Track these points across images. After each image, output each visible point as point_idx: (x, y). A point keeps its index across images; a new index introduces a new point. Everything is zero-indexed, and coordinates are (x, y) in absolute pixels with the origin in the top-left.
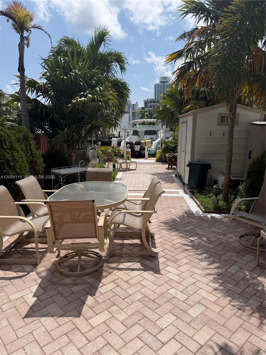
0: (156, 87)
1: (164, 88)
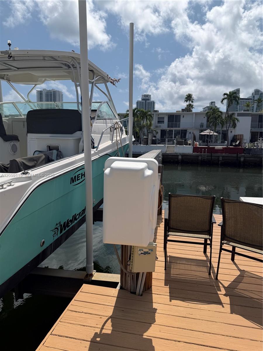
0: (138, 104)
1: (146, 106)
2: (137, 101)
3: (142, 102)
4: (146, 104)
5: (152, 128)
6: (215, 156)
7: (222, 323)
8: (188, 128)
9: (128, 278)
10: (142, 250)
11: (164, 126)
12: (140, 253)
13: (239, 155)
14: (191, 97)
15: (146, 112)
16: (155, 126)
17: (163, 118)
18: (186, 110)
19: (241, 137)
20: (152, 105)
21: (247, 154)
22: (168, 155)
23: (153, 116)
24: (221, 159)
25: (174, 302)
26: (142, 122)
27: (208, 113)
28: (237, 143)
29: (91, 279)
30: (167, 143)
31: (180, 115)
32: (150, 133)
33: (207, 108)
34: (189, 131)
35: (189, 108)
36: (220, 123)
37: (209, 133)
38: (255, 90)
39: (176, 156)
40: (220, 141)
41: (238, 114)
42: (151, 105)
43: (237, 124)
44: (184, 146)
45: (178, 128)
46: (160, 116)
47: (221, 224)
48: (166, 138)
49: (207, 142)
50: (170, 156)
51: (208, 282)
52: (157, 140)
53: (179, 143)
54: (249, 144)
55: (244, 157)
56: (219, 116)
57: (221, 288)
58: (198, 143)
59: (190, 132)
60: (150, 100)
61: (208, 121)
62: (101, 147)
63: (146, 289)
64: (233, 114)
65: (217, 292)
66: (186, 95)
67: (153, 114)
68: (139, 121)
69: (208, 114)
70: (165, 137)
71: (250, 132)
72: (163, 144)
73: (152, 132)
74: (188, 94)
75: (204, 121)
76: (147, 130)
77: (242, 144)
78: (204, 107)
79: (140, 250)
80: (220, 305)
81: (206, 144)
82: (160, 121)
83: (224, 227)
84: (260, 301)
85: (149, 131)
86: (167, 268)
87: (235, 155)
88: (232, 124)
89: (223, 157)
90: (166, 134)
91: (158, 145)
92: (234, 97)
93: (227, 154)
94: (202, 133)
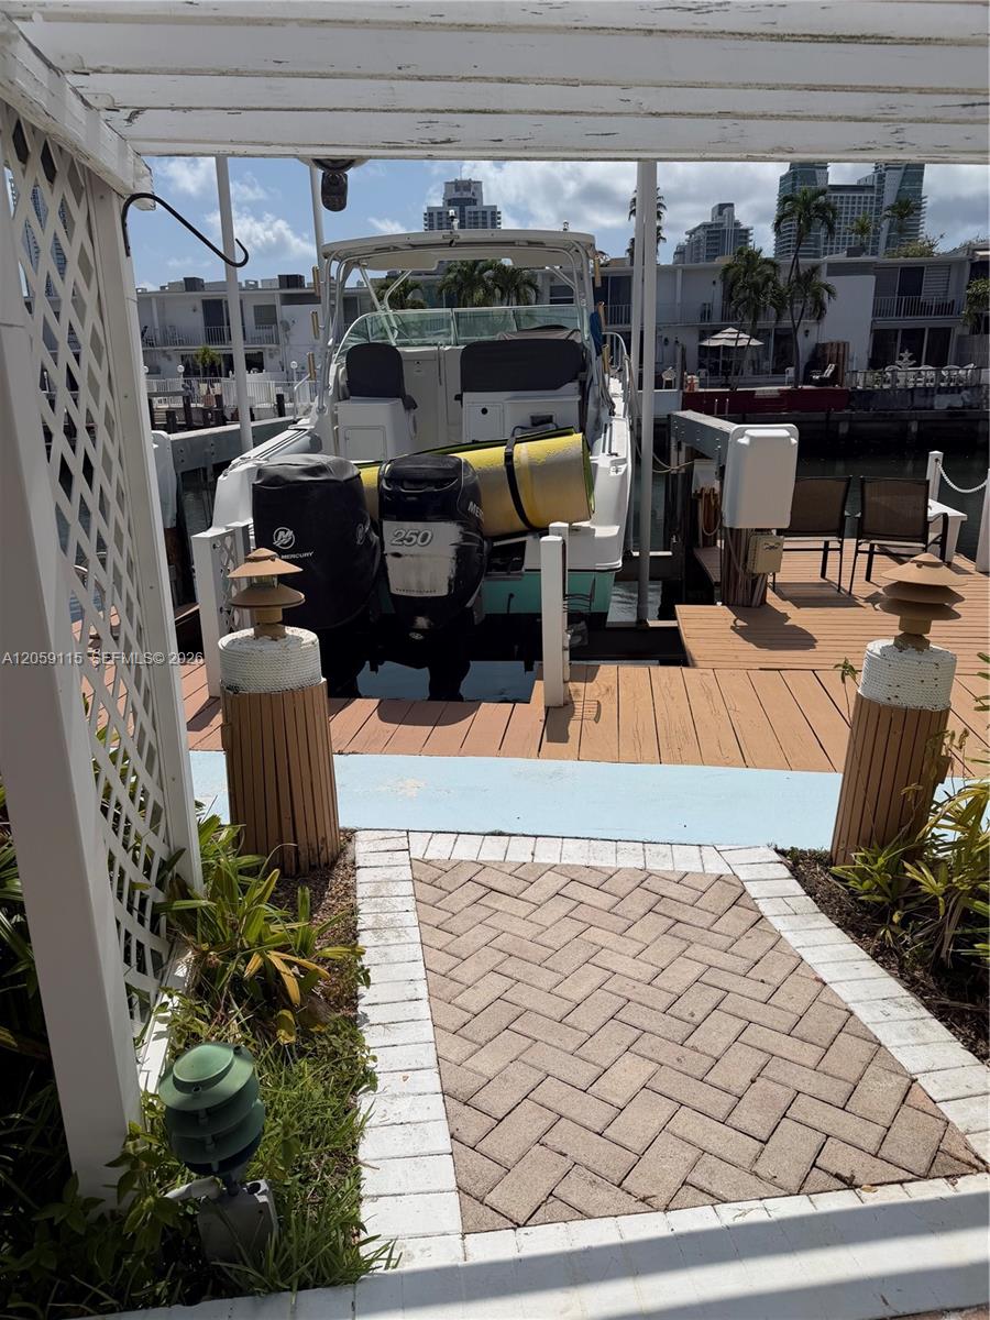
0: (431, 220)
2: (428, 208)
4: (462, 221)
13: (835, 415)
19: (841, 352)
21: (859, 411)
27: (729, 267)
28: (829, 372)
31: (629, 278)
34: (662, 335)
36: (771, 303)
37: (733, 339)
40: (770, 369)
41: (829, 265)
42: (484, 223)
43: (828, 307)
45: (625, 327)
49: (724, 374)
54: (868, 376)
55: (851, 420)
56: (768, 278)
58: (696, 379)
59: (666, 340)
60: (478, 203)
61: (727, 298)
64: (815, 269)
69: (731, 273)
71: (872, 332)
75: (714, 296)
77: (844, 374)
81: (722, 379)
87: (823, 416)
88: (810, 305)
92: (817, 207)
93: (796, 413)
94: (706, 343)
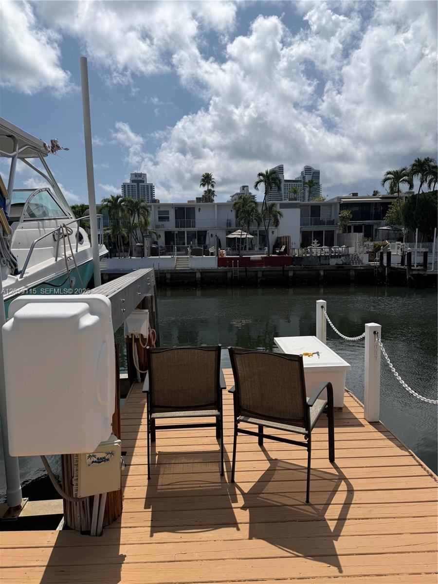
1: (138, 191)
2: (124, 183)
3: (132, 185)
4: (138, 189)
5: (149, 228)
6: (251, 271)
7: (233, 559)
8: (208, 229)
9: (75, 507)
10: (94, 456)
11: (171, 225)
12: (91, 461)
13: (287, 268)
14: (211, 179)
15: (136, 202)
16: (154, 226)
17: (167, 212)
18: (203, 200)
19: (287, 240)
20: (150, 191)
21: (297, 266)
22: (179, 273)
23: (149, 209)
24: (260, 274)
25: (158, 536)
26: (132, 219)
27: (236, 204)
28: (283, 249)
29: (15, 517)
30: (176, 252)
31: (194, 208)
32: (146, 236)
33: (236, 197)
34: (209, 233)
35: (208, 197)
36: (255, 219)
37: (239, 235)
38: (305, 167)
39: (191, 273)
40: (258, 248)
41: (280, 204)
42: (148, 190)
43: (280, 221)
44: (204, 256)
45: (193, 229)
46: (162, 209)
47: (234, 390)
48: (174, 244)
49: (238, 249)
50: (182, 274)
51: (218, 489)
52: (160, 248)
53: (196, 253)
54: (300, 251)
55: (294, 271)
56: (253, 208)
57: (238, 496)
59: (212, 235)
60: (145, 182)
61: (237, 217)
62: (30, 271)
63: (109, 523)
64: (273, 205)
65: (231, 505)
66: (202, 175)
67: (150, 206)
68: (126, 218)
69: (237, 206)
70: (172, 243)
71: (300, 232)
72: (169, 255)
73: (150, 236)
74: (206, 174)
75: (232, 216)
76: (142, 232)
77: (289, 250)
78: (232, 195)
79: (90, 457)
80: (234, 527)
81: (237, 252)
82: (164, 217)
83: (238, 393)
84: (295, 509)
85: (146, 233)
86: (153, 475)
87: (280, 268)
88: (273, 220)
89: (263, 272)
90: (174, 238)
91: (161, 257)
92: (273, 179)
93: (269, 267)
94: (230, 236)
